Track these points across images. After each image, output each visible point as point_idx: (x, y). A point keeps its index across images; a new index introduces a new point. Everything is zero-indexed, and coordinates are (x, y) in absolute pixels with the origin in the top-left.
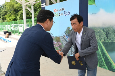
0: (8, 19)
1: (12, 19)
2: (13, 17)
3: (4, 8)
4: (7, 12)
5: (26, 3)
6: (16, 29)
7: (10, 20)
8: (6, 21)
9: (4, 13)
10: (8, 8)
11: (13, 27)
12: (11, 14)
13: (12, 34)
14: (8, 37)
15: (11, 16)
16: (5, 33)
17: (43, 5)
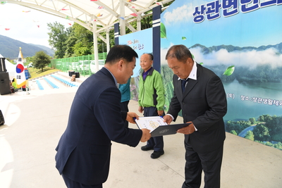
0: (76, 51)
1: (83, 52)
2: (85, 49)
3: (72, 34)
4: (76, 40)
5: (98, 29)
6: (86, 69)
7: (81, 53)
8: (75, 55)
9: (72, 41)
10: (78, 33)
11: (82, 65)
12: (82, 42)
13: (81, 75)
14: (74, 80)
15: (81, 46)
16: (71, 74)
17: (116, 35)
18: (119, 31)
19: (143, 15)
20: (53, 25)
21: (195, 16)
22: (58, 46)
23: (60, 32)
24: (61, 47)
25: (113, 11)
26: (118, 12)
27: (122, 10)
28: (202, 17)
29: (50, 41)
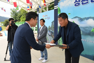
0: (21, 20)
1: (24, 20)
3: (20, 13)
4: (22, 15)
7: (23, 21)
8: (21, 21)
9: (20, 16)
10: (22, 13)
12: (24, 17)
15: (24, 18)
17: (38, 13)
18: (39, 11)
19: (49, 4)
20: (13, 10)
21: (75, 3)
22: (14, 18)
23: (15, 12)
24: (15, 18)
25: (36, 3)
26: (39, 3)
27: (40, 2)
28: (79, 4)
29: (11, 16)
